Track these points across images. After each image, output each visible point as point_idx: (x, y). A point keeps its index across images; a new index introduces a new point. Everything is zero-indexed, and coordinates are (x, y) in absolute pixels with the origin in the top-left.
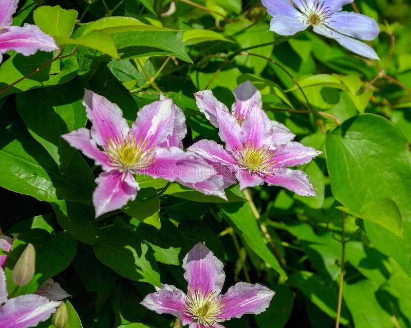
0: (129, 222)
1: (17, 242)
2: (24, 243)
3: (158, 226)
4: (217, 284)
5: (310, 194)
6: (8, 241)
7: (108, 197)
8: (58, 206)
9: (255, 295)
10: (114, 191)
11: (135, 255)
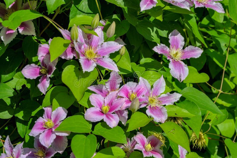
0: (149, 20)
1: (108, 22)
2: (110, 23)
3: (162, 20)
4: (181, 46)
5: (222, 12)
6: (104, 22)
7: (145, 5)
8: (124, 9)
9: (196, 51)
10: (148, 3)
11: (151, 31)
